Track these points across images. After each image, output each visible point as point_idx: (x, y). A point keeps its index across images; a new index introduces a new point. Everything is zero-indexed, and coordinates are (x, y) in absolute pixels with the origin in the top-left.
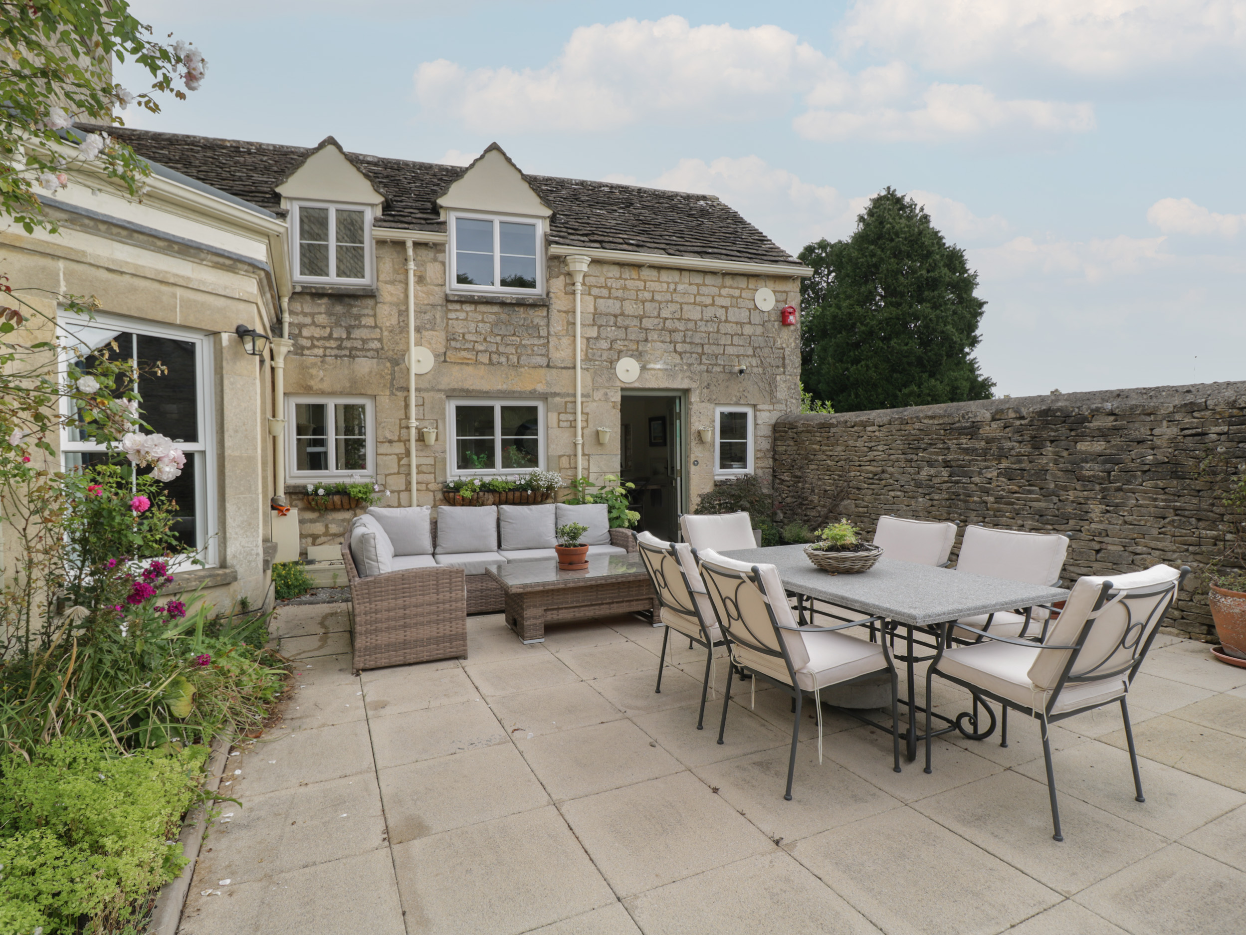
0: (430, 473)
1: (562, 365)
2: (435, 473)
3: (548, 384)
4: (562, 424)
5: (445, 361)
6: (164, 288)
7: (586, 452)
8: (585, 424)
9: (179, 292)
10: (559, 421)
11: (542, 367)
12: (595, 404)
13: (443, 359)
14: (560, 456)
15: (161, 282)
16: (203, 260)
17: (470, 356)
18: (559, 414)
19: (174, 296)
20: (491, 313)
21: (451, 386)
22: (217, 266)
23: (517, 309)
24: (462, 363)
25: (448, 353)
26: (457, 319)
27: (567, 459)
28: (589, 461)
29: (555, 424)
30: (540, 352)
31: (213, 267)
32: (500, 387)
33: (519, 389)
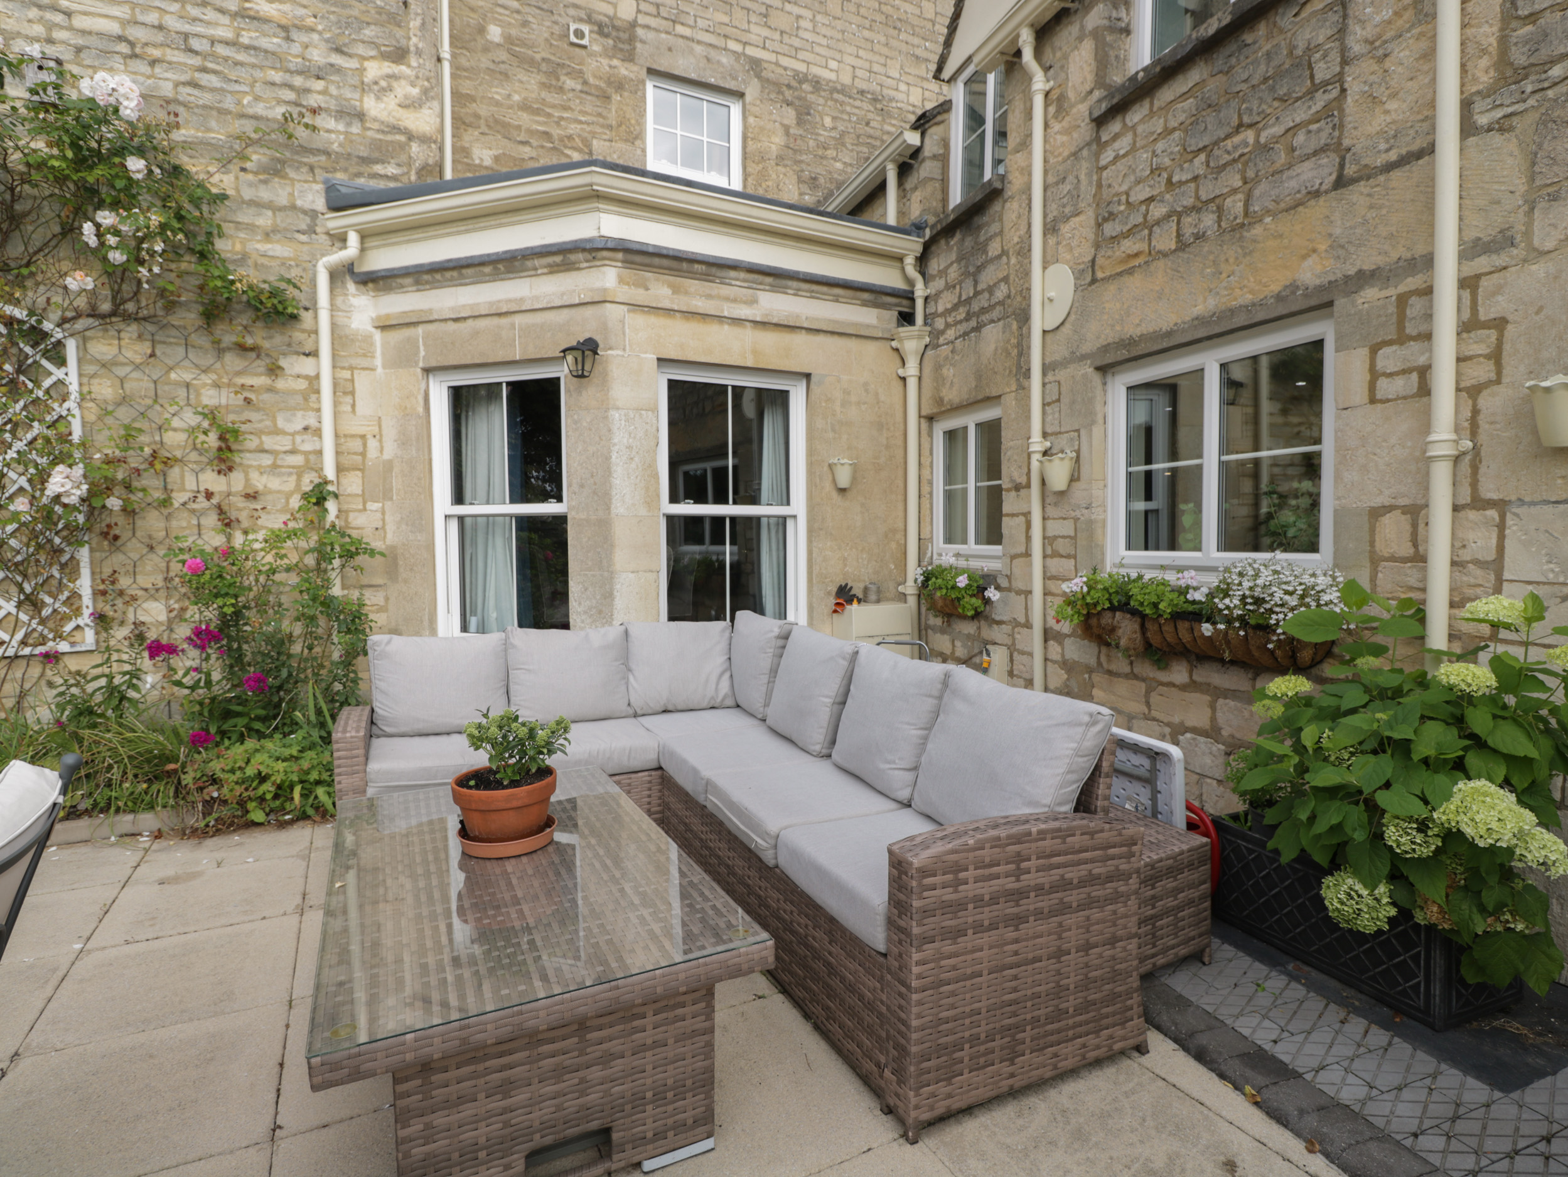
0: (1068, 557)
1: (1393, 156)
2: (1075, 557)
3: (1337, 246)
4: (1385, 387)
5: (1094, 281)
6: (504, 321)
7: (1489, 491)
8: (1482, 371)
9: (518, 319)
10: (1374, 375)
11: (1316, 194)
12: (1539, 269)
13: (1089, 279)
14: (1376, 513)
15: (500, 315)
16: (536, 269)
17: (1137, 247)
18: (1374, 350)
19: (513, 326)
20: (1184, 96)
21: (1103, 342)
22: (554, 269)
23: (1248, 38)
24: (1120, 274)
25: (1100, 261)
26: (1117, 158)
27: (1405, 521)
28: (1501, 527)
29: (1360, 394)
30: (1313, 145)
31: (551, 273)
32: (1199, 309)
33: (1249, 298)
